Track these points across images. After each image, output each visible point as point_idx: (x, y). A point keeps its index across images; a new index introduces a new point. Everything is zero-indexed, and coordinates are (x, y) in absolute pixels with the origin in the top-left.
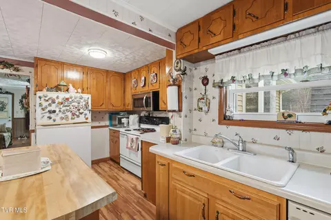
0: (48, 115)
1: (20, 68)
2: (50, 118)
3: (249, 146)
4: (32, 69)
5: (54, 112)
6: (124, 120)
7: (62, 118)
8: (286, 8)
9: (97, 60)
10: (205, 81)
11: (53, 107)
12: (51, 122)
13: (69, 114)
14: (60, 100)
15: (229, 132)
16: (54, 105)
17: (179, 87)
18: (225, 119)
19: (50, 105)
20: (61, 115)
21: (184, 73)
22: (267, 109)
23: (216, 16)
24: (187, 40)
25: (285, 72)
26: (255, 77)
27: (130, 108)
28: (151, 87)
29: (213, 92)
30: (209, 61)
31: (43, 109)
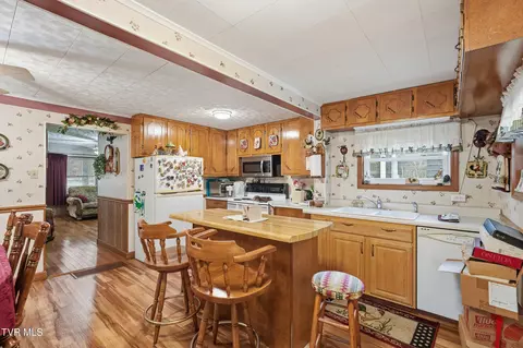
0: (166, 181)
1: (119, 124)
2: (168, 185)
3: (385, 204)
4: (129, 126)
5: (172, 178)
6: (229, 188)
7: (179, 186)
8: (413, 110)
9: (219, 120)
10: (344, 150)
11: (171, 174)
12: (169, 190)
13: (185, 180)
14: (177, 165)
15: (367, 194)
16: (172, 170)
17: (323, 155)
18: (363, 184)
19: (168, 170)
20: (178, 182)
21: (327, 142)
22: (389, 175)
23: (361, 102)
24: (334, 115)
25: (411, 149)
26: (389, 150)
27: (236, 173)
28: (269, 150)
29: (351, 160)
30: (348, 133)
31: (162, 175)
